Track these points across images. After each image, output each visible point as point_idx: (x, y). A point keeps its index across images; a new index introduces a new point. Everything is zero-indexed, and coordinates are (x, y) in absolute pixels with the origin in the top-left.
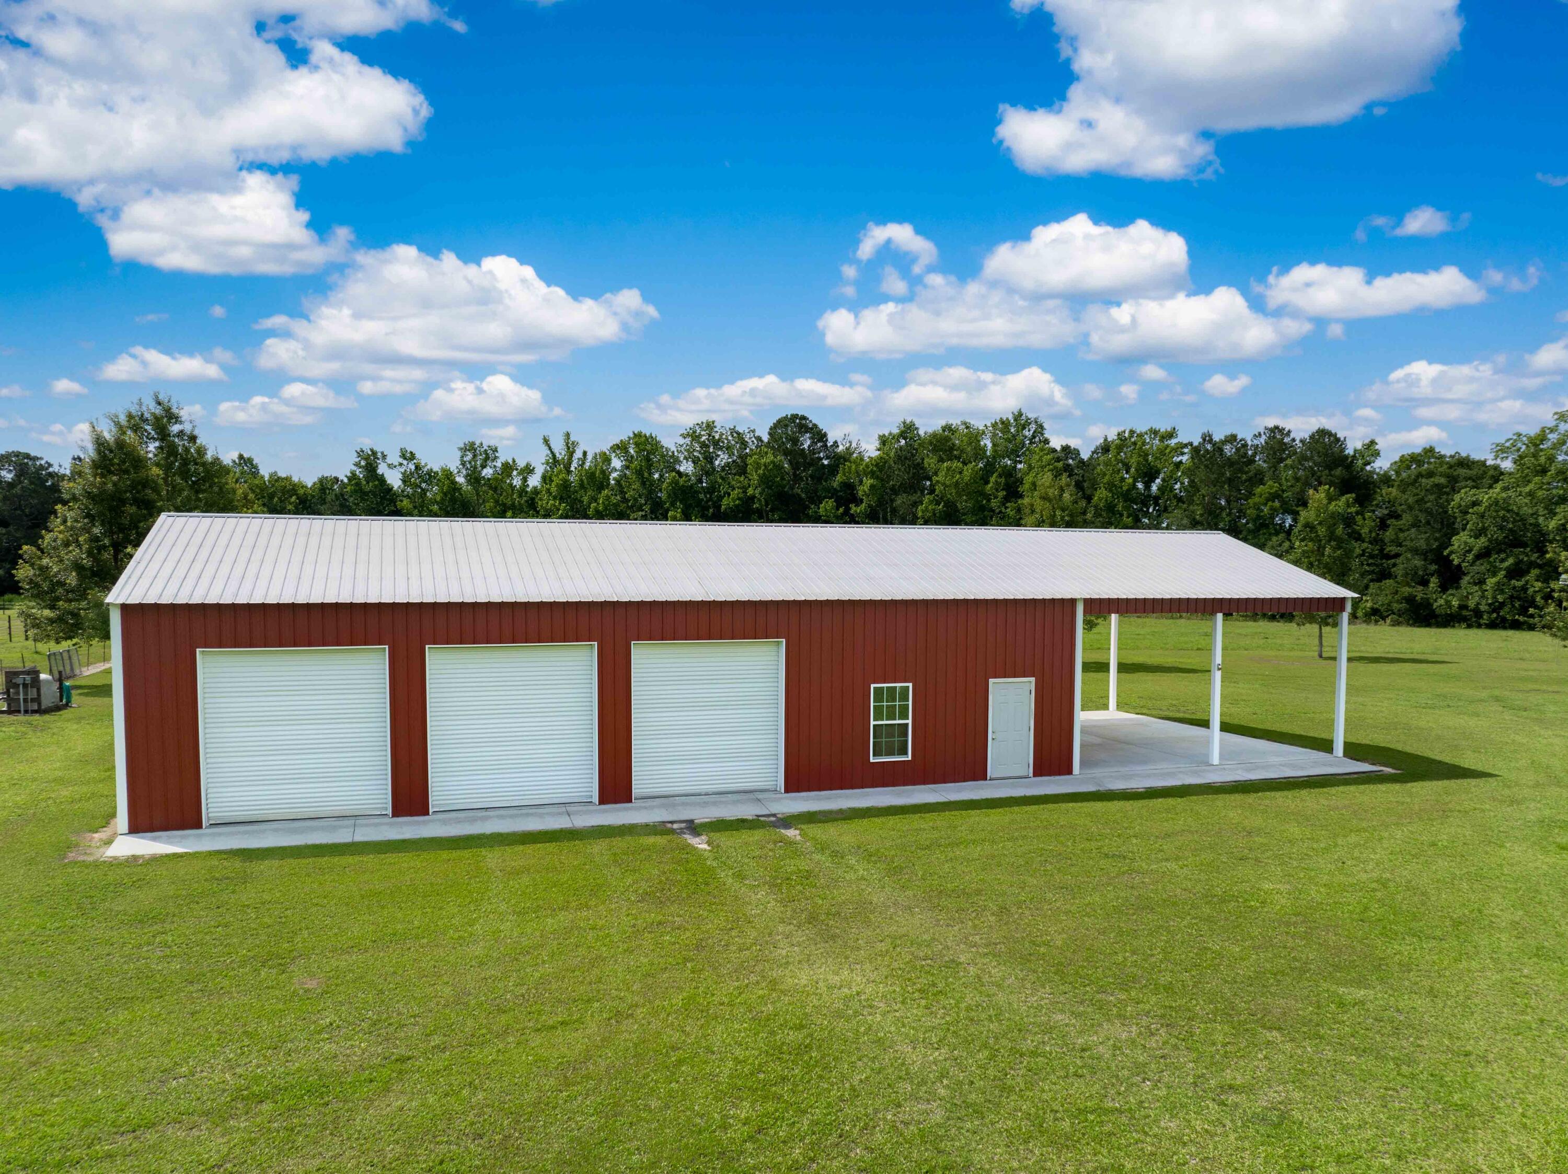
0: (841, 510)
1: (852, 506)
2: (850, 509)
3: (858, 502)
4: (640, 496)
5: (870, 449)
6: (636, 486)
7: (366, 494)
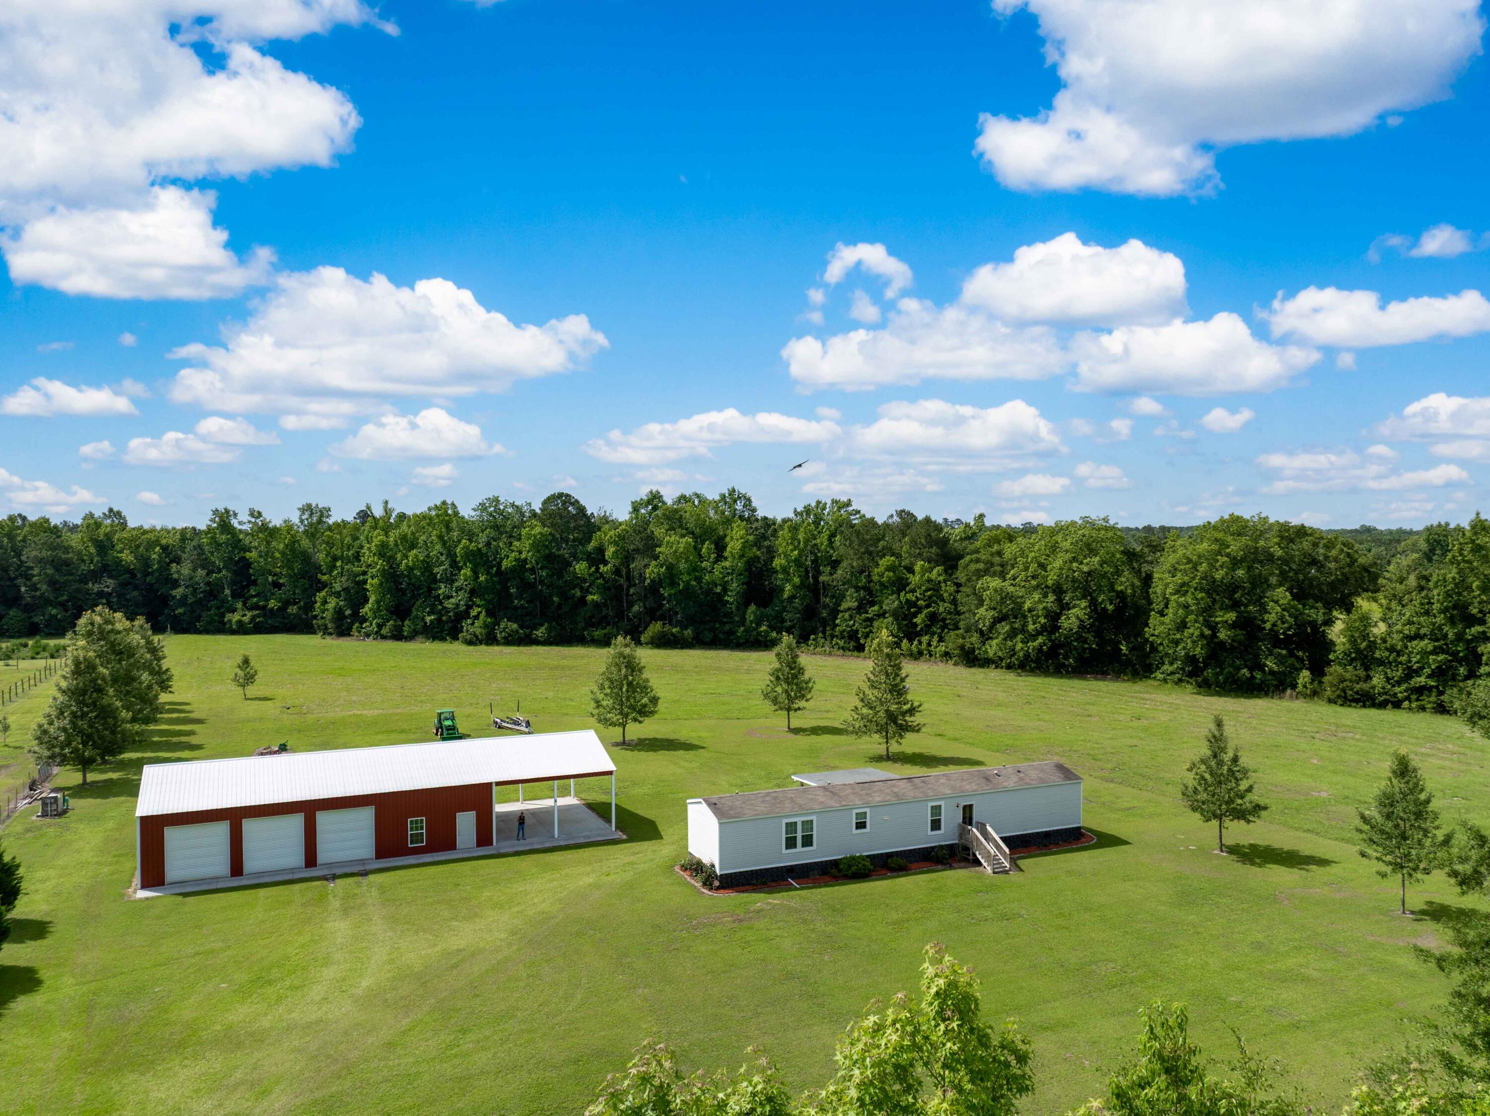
0: (593, 569)
1: (601, 566)
2: (599, 568)
3: (606, 563)
4: (442, 554)
5: (622, 514)
6: (438, 547)
7: (220, 545)
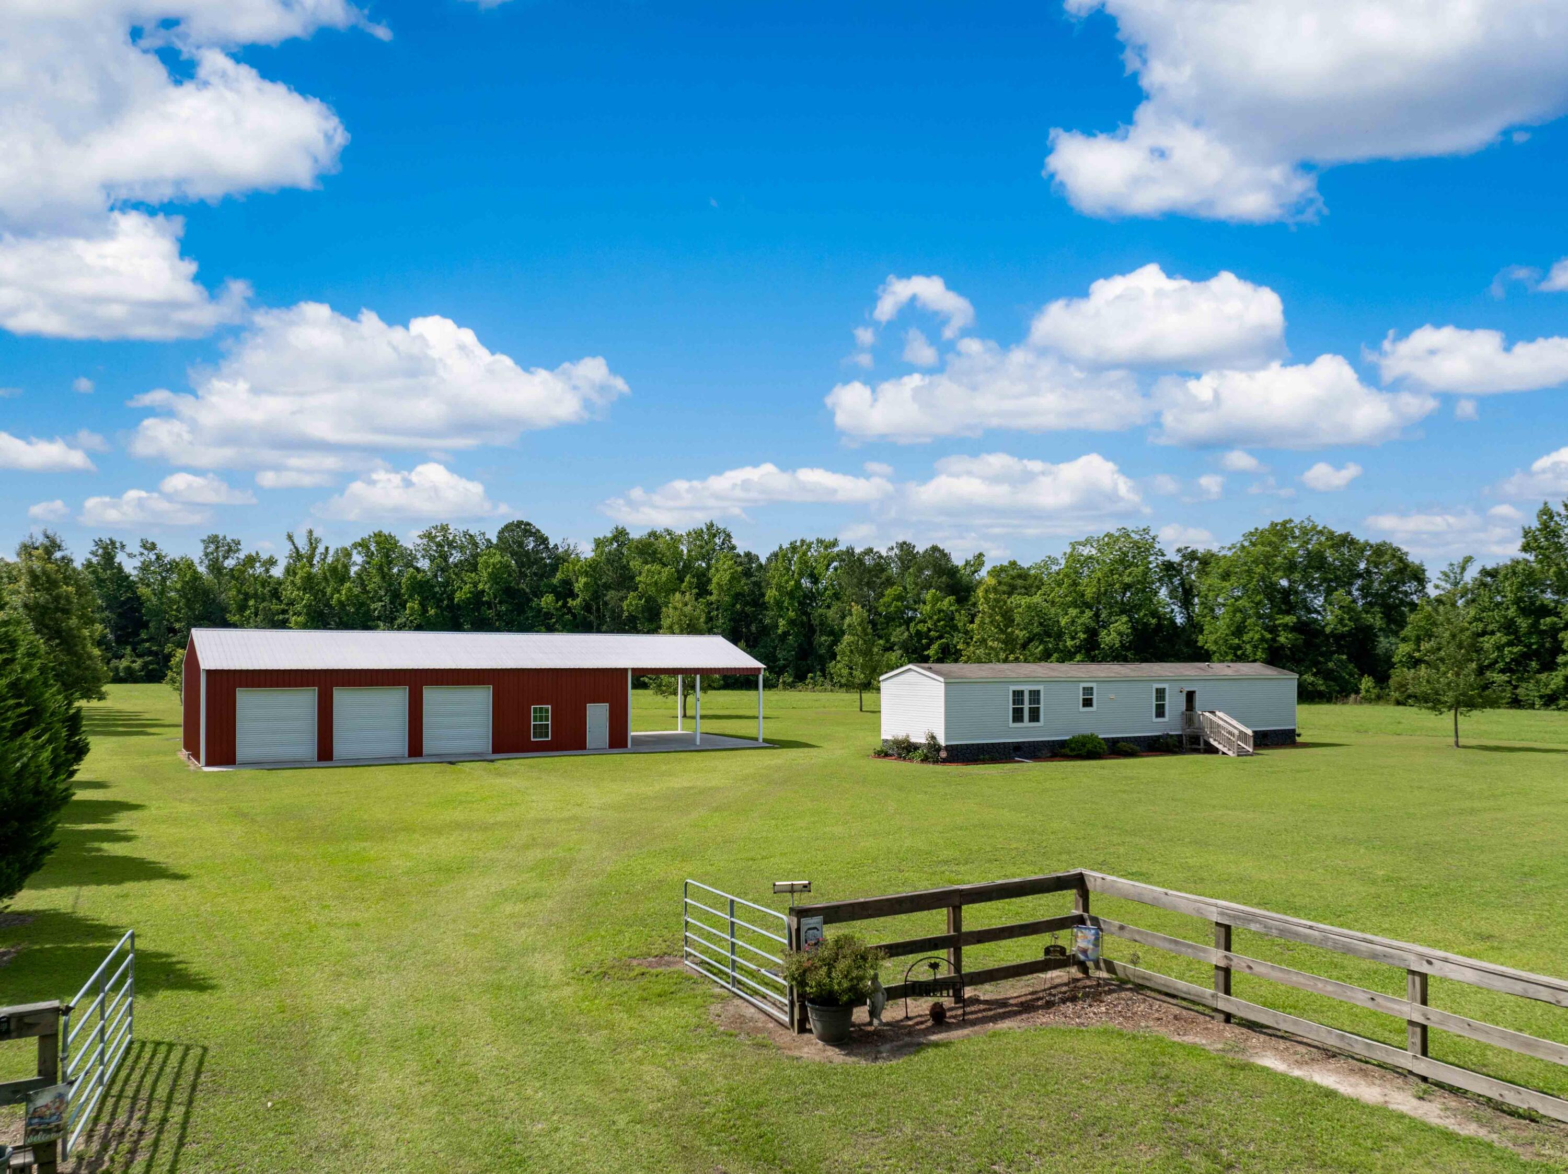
7: (103, 581)
